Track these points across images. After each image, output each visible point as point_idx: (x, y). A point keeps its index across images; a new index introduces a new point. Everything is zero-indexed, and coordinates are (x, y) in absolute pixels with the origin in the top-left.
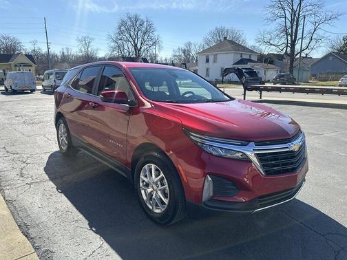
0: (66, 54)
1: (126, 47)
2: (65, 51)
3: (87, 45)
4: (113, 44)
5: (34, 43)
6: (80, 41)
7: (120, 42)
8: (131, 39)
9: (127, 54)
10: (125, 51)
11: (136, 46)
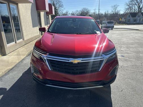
0: (106, 13)
1: (134, 8)
2: (106, 12)
3: (116, 9)
4: (127, 7)
5: (95, 10)
6: (112, 7)
7: (131, 5)
8: (137, 4)
9: (134, 11)
10: (133, 10)
11: (139, 6)
